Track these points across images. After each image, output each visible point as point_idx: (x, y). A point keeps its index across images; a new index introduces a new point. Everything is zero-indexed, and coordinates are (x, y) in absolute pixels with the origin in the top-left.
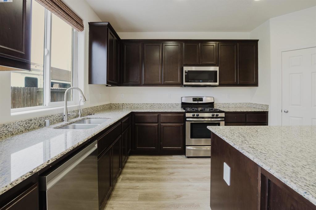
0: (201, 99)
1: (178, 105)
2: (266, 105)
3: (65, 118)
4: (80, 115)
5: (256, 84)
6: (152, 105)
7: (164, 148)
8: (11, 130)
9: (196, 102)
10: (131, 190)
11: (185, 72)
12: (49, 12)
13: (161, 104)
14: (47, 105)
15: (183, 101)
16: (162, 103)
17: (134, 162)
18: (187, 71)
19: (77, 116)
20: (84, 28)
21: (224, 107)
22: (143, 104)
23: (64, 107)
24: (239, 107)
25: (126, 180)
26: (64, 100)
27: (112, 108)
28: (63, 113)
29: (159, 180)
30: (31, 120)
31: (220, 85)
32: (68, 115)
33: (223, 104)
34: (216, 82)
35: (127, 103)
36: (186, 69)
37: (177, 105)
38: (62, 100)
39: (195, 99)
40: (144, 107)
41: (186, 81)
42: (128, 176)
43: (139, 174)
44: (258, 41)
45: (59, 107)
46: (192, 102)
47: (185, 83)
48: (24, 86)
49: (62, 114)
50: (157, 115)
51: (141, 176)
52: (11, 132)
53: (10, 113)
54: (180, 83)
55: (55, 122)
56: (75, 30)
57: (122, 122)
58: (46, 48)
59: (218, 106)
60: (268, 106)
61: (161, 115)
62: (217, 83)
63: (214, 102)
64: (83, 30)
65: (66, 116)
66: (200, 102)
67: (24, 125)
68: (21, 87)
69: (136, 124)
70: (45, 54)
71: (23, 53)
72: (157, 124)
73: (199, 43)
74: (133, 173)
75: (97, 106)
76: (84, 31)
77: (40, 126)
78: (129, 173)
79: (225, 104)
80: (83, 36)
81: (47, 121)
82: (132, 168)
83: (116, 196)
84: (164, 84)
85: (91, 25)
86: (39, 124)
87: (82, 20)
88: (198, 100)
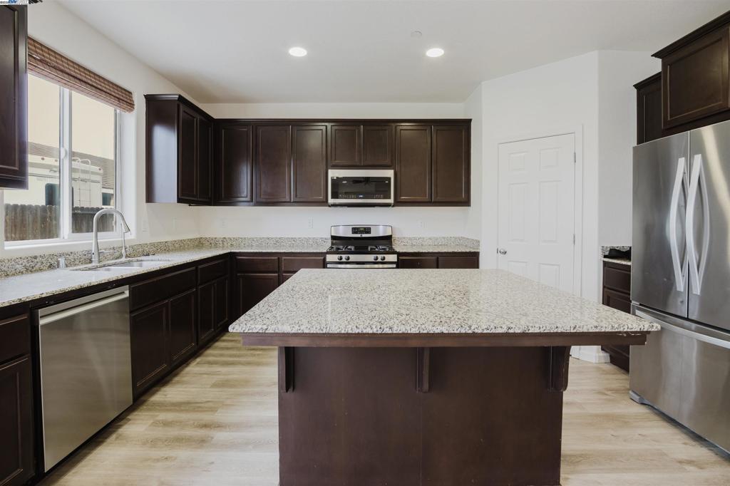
0: (367, 230)
2: (476, 241)
3: (95, 258)
4: (124, 255)
5: (466, 202)
6: (278, 241)
8: (6, 269)
9: (359, 235)
10: (205, 376)
11: (331, 179)
12: (67, 91)
13: (294, 239)
14: (66, 237)
15: (333, 234)
16: (297, 236)
17: (232, 341)
18: (335, 178)
19: (121, 256)
20: (135, 107)
22: (261, 239)
23: (93, 242)
24: (441, 245)
25: (205, 363)
26: (92, 231)
27: (202, 246)
28: (91, 251)
29: (258, 364)
30: (35, 257)
31: (398, 203)
32: (99, 253)
33: (410, 239)
34: (390, 198)
36: (334, 174)
37: (324, 240)
38: (89, 230)
39: (355, 230)
41: (333, 197)
42: (211, 359)
43: (231, 356)
44: (470, 120)
45: (86, 241)
46: (350, 235)
47: (331, 201)
48: (44, 204)
49: (89, 252)
50: (276, 258)
51: (231, 359)
52: (5, 271)
53: (4, 246)
54: (325, 200)
55: (77, 262)
56: (118, 111)
57: (197, 268)
58: (63, 146)
60: (479, 241)
61: (283, 258)
62: (391, 201)
63: (391, 236)
64: (132, 110)
65: (96, 254)
66: (364, 235)
67: (24, 264)
68: (36, 206)
69: (238, 274)
70: (62, 157)
71: (16, 168)
72: (276, 274)
73: (359, 126)
74: (222, 355)
75: (166, 242)
76: (135, 111)
77: (51, 267)
78: (214, 356)
79: (415, 239)
80: (135, 120)
81: (62, 261)
82: (222, 348)
83: (178, 382)
84: (294, 203)
85: (150, 99)
86: (49, 264)
87: (130, 93)
88: (362, 232)
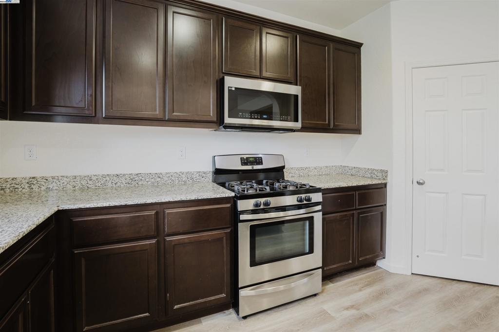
0: (259, 161)
1: (204, 175)
2: (382, 171)
7: (176, 307)
9: (249, 167)
11: (229, 90)
13: (159, 176)
15: (218, 167)
16: (164, 171)
18: (233, 89)
21: (300, 176)
22: (104, 176)
31: (304, 129)
35: (48, 174)
36: (231, 82)
37: (202, 175)
39: (245, 162)
40: (110, 184)
46: (239, 167)
47: (228, 120)
50: (153, 212)
54: (215, 119)
59: (291, 175)
60: (387, 172)
61: (167, 211)
63: (284, 167)
66: (256, 167)
69: (76, 251)
84: (170, 120)
88: (252, 163)
